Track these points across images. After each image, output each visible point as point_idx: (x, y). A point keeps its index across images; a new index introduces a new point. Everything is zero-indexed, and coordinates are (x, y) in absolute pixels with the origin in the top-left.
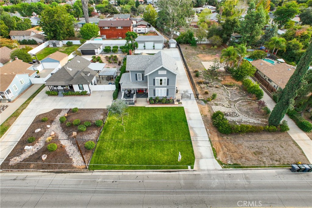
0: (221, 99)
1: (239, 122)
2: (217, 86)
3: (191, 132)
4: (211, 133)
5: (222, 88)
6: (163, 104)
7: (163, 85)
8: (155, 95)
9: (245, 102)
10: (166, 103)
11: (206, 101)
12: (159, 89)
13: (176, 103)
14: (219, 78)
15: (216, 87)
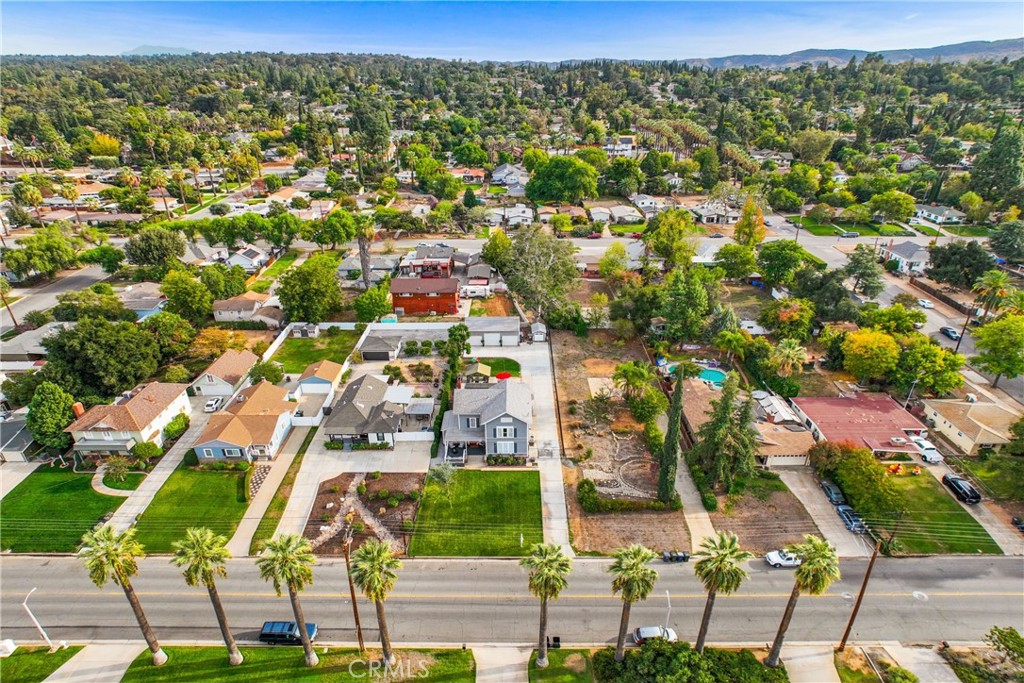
0: (600, 458)
1: (616, 496)
2: (602, 433)
3: (544, 509)
4: (571, 511)
5: (609, 437)
6: (508, 465)
7: (508, 437)
8: (496, 451)
9: (640, 462)
10: (512, 465)
11: (576, 461)
12: (503, 442)
13: (529, 464)
14: (610, 417)
15: (600, 436)
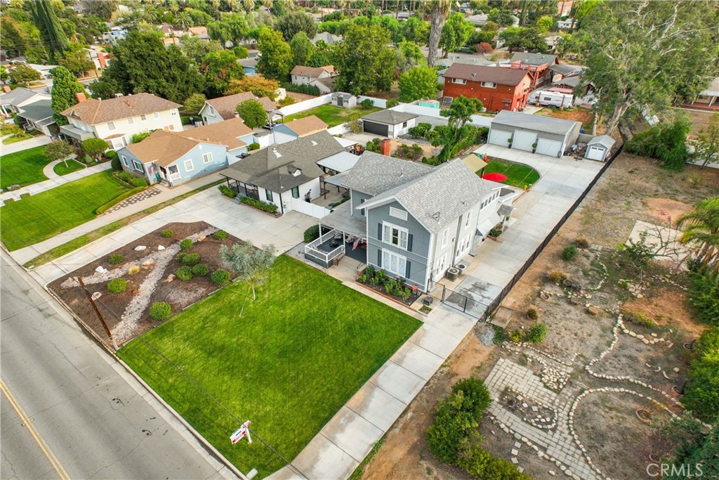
0: (558, 352)
2: (596, 308)
3: (359, 395)
4: (404, 428)
5: (607, 322)
6: (384, 293)
7: (398, 246)
8: (380, 264)
10: (393, 294)
12: (391, 253)
13: (417, 305)
14: (635, 289)
15: (588, 312)
